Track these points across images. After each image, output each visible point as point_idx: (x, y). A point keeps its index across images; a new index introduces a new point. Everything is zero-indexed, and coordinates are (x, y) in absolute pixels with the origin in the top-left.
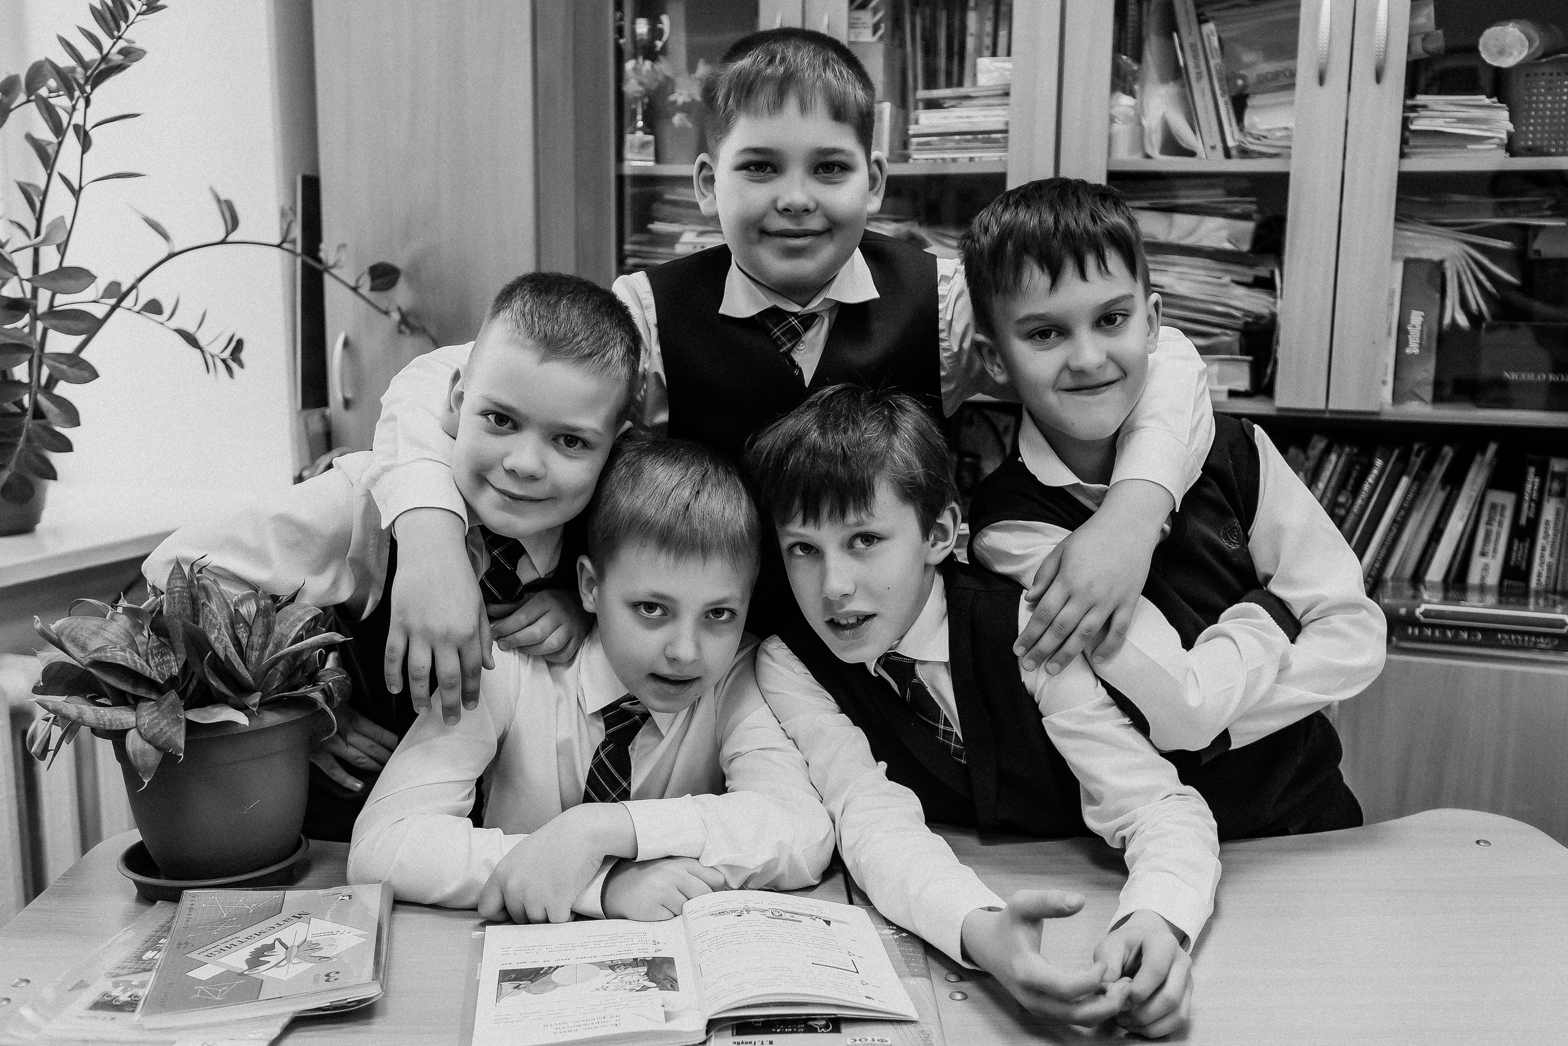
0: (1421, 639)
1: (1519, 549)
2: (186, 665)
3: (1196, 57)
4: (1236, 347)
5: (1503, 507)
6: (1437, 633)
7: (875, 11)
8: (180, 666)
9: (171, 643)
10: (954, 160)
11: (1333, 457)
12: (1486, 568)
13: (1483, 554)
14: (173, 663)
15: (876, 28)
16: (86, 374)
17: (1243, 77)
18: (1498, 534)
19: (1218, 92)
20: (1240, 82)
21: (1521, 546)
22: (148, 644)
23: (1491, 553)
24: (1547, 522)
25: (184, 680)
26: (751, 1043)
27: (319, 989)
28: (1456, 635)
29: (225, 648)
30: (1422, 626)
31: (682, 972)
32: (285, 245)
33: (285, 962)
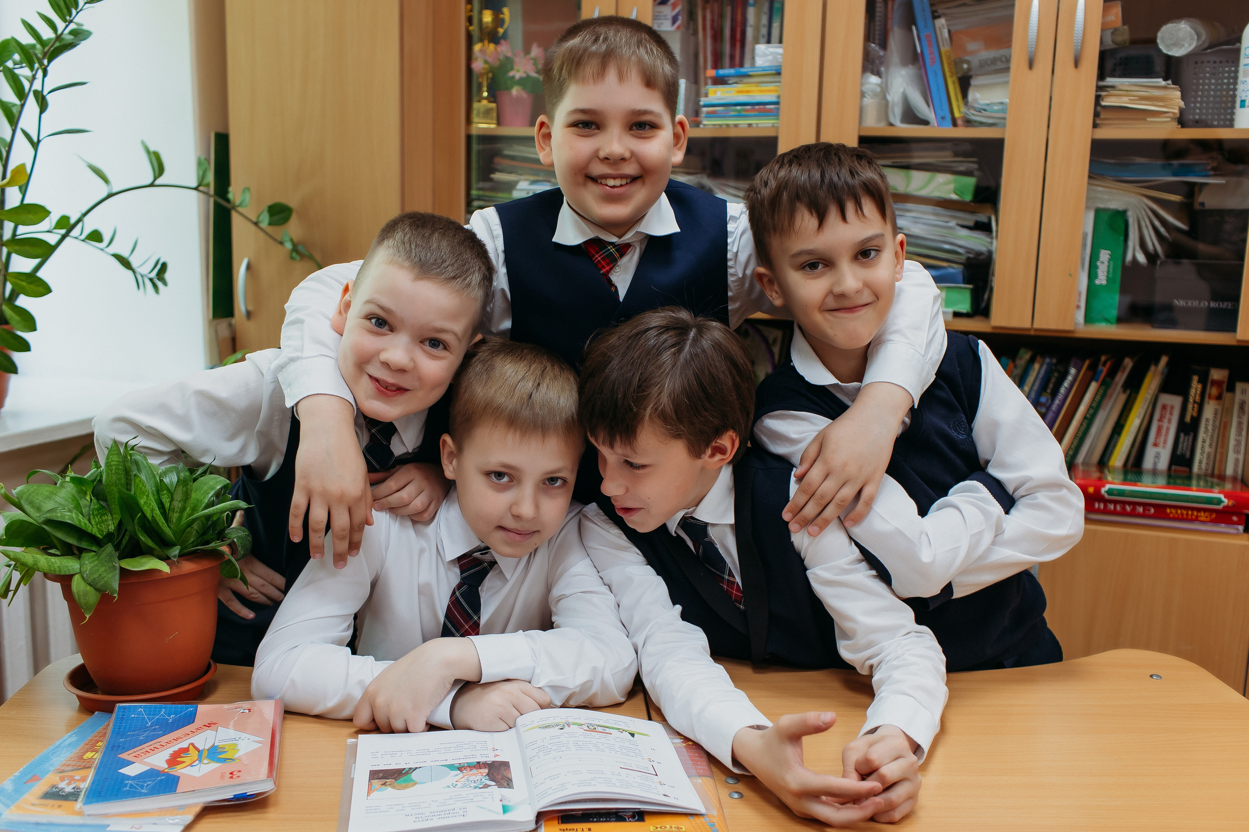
0: (1106, 512)
1: (1184, 441)
2: (120, 524)
3: (930, 45)
4: (960, 278)
5: (1172, 408)
6: (1118, 508)
7: (674, 8)
8: (116, 525)
9: (108, 505)
10: (736, 126)
11: (1036, 366)
12: (1157, 456)
13: (1155, 445)
14: (110, 522)
15: (675, 19)
16: (41, 289)
17: (968, 62)
18: (1168, 429)
19: (948, 74)
20: (965, 66)
21: (1186, 438)
22: (90, 506)
23: (1162, 444)
24: (1207, 420)
25: (118, 535)
26: (573, 830)
27: (224, 785)
28: (1134, 509)
29: (152, 510)
30: (1106, 501)
31: (516, 773)
32: (201, 188)
33: (197, 762)
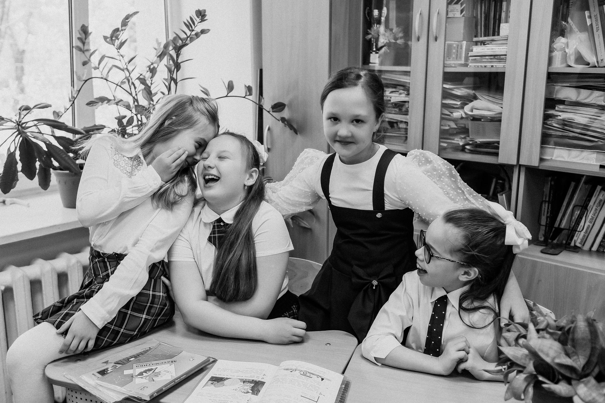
7: (462, 5)
10: (485, 66)
15: (462, 11)
32: (246, 97)
